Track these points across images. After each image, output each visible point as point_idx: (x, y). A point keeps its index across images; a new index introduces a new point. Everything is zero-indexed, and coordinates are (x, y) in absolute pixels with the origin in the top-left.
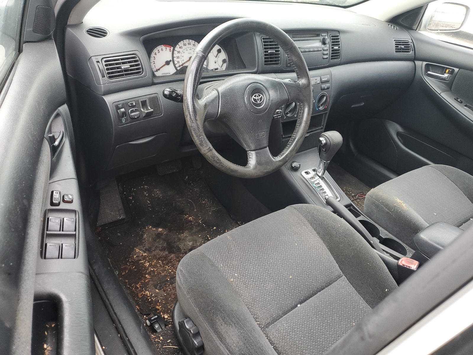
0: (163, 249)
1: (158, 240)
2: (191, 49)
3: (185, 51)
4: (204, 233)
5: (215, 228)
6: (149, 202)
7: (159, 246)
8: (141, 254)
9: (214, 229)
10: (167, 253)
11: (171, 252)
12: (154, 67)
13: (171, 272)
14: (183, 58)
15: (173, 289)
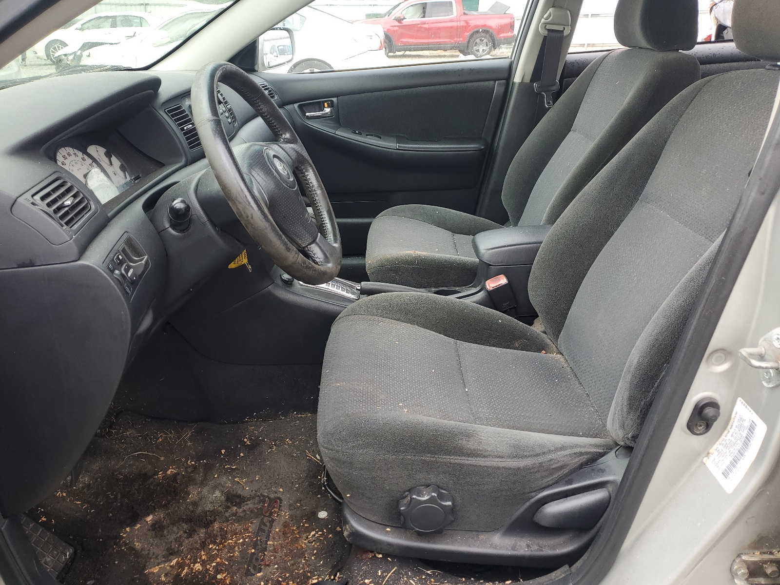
0: (190, 534)
1: (165, 532)
4: (216, 468)
5: (223, 451)
6: (78, 502)
7: (178, 535)
8: (168, 568)
9: (223, 453)
10: (203, 530)
11: (208, 524)
13: (244, 541)
15: (275, 552)
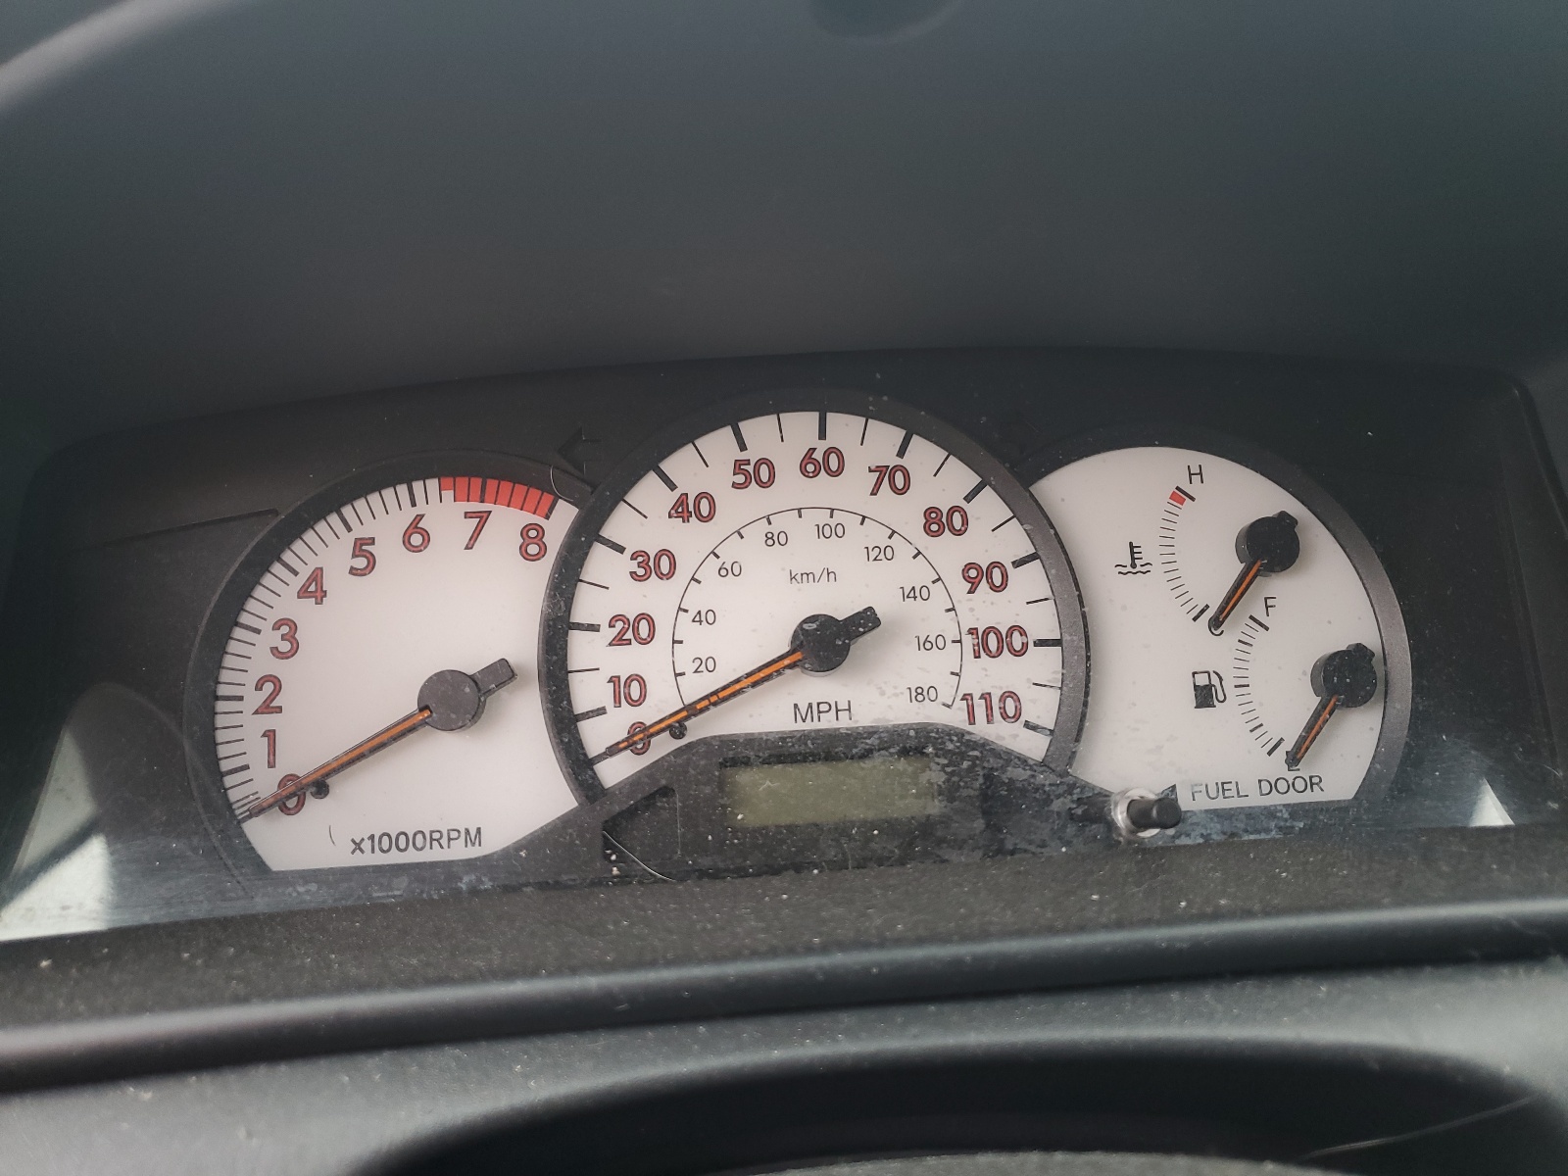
2: (837, 532)
3: (749, 551)
12: (257, 750)
14: (698, 641)
